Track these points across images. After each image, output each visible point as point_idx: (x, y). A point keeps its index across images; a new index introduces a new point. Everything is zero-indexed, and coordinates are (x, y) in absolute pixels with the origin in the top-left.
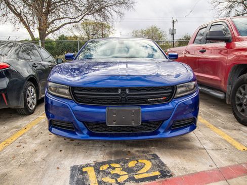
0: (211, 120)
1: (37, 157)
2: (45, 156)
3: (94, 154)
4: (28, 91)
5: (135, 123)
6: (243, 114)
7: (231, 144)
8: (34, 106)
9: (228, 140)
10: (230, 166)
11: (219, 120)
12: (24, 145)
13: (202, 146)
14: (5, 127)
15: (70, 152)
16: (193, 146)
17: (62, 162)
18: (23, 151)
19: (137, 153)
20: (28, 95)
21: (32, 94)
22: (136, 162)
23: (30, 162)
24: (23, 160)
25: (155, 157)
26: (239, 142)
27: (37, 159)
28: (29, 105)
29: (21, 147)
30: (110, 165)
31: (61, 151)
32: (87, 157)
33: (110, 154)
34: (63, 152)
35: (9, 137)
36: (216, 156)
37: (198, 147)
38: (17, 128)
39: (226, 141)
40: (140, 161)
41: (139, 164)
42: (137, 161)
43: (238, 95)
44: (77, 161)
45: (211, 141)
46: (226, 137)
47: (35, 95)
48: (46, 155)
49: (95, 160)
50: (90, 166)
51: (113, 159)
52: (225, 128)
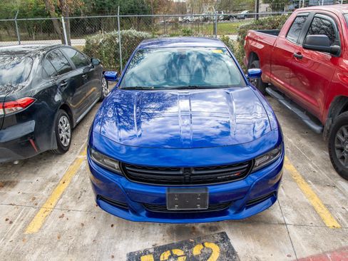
0: (300, 165)
1: (86, 237)
2: (95, 235)
3: (152, 232)
4: (60, 125)
5: (201, 206)
6: (342, 163)
7: (318, 216)
8: (68, 140)
9: (316, 206)
10: (312, 257)
11: (310, 165)
12: (67, 215)
13: (282, 219)
14: (39, 178)
15: (124, 228)
16: (272, 218)
17: (117, 246)
18: (68, 225)
19: (203, 231)
20: (61, 130)
21: (64, 125)
22: (202, 247)
23: (79, 246)
24: (71, 242)
25: (224, 238)
26: (330, 211)
27: (87, 241)
28: (63, 142)
29: (64, 218)
30: (171, 252)
31: (112, 226)
32: (144, 237)
33: (171, 232)
34: (115, 227)
35: (47, 199)
36: (298, 238)
37: (278, 221)
38: (53, 180)
39: (313, 208)
40: (206, 244)
41: (205, 251)
42: (203, 244)
43: (339, 136)
44: (134, 243)
45: (295, 209)
46: (315, 202)
47: (68, 125)
48: (96, 233)
49: (154, 243)
50: (150, 253)
51: (175, 242)
52: (316, 182)
